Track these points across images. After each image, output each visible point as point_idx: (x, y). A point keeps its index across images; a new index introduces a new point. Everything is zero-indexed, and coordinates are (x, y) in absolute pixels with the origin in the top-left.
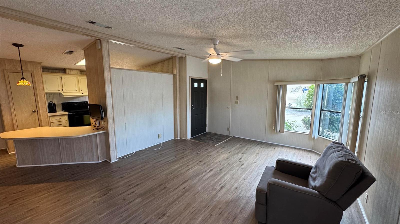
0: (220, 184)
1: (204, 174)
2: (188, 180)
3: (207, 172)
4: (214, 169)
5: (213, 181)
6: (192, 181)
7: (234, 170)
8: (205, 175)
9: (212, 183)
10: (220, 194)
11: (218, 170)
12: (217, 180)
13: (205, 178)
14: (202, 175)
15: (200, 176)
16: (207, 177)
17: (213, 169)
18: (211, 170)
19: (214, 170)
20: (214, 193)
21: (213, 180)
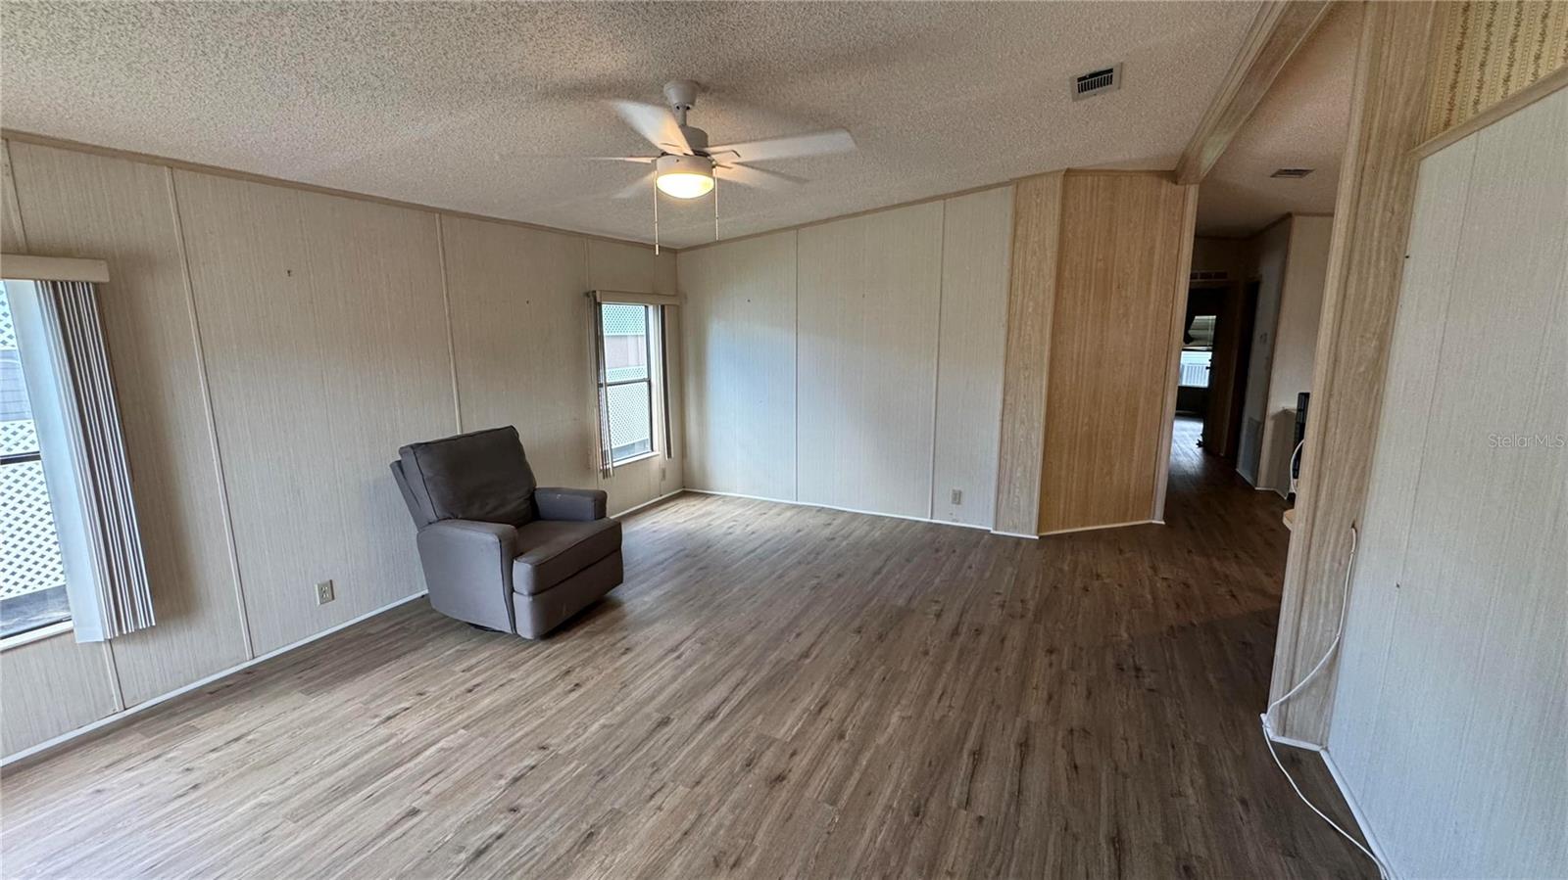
0: (679, 657)
1: (743, 692)
2: (799, 660)
3: (733, 703)
4: (700, 726)
5: (707, 665)
6: (782, 659)
7: (595, 727)
8: (738, 685)
9: (708, 658)
10: (687, 630)
11: (676, 721)
12: (689, 672)
13: (739, 673)
14: (750, 685)
15: (757, 679)
16: (732, 680)
17: (702, 723)
18: (711, 716)
19: (695, 720)
20: (701, 633)
21: (704, 669)
